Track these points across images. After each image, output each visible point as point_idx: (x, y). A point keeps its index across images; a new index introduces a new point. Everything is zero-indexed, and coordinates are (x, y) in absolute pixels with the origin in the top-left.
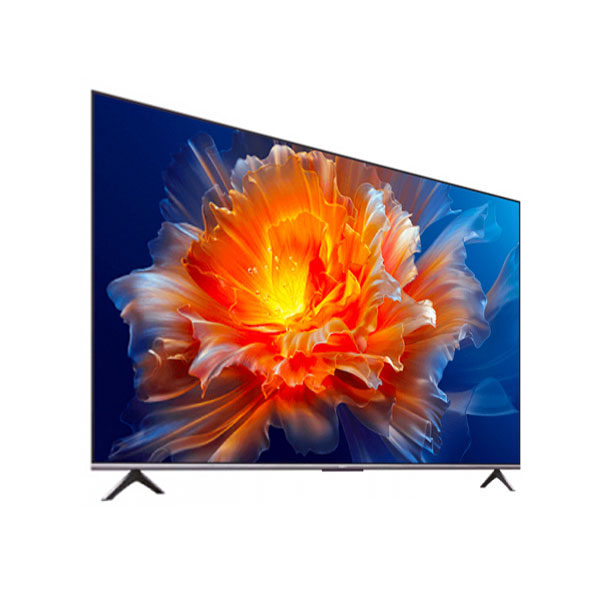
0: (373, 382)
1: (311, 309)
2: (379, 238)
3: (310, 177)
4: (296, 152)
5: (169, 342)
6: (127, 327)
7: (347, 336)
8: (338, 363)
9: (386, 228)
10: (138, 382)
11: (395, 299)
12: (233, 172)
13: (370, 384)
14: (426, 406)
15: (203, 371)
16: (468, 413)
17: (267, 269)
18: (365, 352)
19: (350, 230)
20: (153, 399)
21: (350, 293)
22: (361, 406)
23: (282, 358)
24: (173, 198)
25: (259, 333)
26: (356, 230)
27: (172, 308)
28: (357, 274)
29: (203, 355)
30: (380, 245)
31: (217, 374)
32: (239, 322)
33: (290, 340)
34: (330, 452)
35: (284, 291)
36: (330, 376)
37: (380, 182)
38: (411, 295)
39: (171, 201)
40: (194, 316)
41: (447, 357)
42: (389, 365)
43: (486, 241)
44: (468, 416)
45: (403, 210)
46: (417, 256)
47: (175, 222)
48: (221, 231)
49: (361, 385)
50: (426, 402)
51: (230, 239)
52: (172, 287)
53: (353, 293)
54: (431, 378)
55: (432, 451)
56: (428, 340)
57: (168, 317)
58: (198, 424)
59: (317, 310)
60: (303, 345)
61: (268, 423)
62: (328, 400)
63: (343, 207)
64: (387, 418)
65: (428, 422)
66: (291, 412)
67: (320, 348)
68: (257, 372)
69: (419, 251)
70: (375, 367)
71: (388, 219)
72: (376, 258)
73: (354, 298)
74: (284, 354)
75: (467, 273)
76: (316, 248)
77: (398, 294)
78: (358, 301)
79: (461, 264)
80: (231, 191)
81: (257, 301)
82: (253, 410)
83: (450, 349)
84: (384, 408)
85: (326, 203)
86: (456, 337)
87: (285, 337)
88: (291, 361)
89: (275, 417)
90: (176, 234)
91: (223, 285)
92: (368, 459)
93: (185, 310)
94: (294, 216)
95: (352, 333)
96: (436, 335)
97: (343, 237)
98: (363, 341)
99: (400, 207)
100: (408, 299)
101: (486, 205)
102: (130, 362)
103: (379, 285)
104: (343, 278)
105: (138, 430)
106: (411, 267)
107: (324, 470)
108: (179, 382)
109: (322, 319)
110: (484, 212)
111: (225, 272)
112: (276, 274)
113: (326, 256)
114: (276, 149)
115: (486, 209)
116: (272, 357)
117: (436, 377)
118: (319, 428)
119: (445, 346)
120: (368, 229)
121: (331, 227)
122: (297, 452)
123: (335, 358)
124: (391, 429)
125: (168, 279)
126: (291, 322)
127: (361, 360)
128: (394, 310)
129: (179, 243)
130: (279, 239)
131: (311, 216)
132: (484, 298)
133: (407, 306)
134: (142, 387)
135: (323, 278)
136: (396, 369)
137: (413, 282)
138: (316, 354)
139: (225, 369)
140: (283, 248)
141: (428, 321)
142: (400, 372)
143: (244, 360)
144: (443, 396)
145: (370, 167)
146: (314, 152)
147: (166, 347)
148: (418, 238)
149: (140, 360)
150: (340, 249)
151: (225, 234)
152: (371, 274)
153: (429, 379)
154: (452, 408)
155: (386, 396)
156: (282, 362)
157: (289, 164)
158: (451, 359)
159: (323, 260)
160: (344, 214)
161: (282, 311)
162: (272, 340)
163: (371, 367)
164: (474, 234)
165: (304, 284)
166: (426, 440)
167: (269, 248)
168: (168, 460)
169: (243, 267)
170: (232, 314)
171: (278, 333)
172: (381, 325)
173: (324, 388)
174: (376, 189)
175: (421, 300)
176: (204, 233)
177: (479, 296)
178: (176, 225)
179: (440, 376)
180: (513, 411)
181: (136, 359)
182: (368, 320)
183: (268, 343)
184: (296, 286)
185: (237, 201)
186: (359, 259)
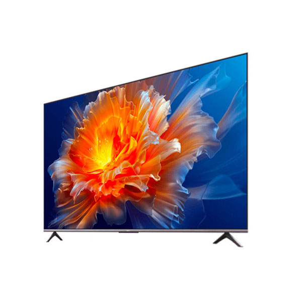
0: (143, 188)
1: (114, 159)
2: (147, 115)
3: (113, 100)
4: (108, 92)
5: (64, 185)
6: (53, 181)
7: (130, 168)
8: (126, 181)
9: (150, 108)
10: (56, 200)
11: (155, 143)
12: (84, 112)
13: (142, 190)
14: (174, 197)
15: (74, 194)
16: (203, 198)
17: (96, 147)
18: (139, 174)
19: (132, 117)
20: (60, 206)
21: (132, 147)
22: (137, 201)
23: (102, 184)
24: (65, 131)
25: (93, 175)
26: (135, 116)
27: (65, 172)
28: (135, 137)
29: (74, 187)
30: (147, 118)
31: (79, 194)
32: (86, 172)
33: (105, 175)
34: (122, 224)
35: (103, 154)
36: (122, 188)
37: (147, 86)
38: (165, 139)
39: (65, 132)
40: (71, 173)
41: (188, 167)
42: (152, 178)
43: (218, 90)
44: (203, 200)
45: (160, 95)
46: (169, 117)
47: (66, 139)
48: (80, 137)
49: (137, 190)
50: (174, 195)
51: (83, 139)
52: (65, 164)
53: (133, 147)
54: (178, 181)
55: (178, 222)
56: (176, 161)
57: (64, 175)
58: (73, 214)
59: (116, 159)
60: (110, 177)
61: (97, 212)
62: (121, 200)
63: (129, 107)
64: (151, 206)
65: (175, 206)
66: (105, 207)
67: (118, 176)
68: (93, 191)
69: (169, 114)
70: (144, 181)
71: (151, 104)
72: (145, 125)
73: (134, 148)
74: (103, 182)
75: (203, 115)
76: (116, 131)
77: (158, 140)
78: (136, 150)
79: (198, 111)
80: (84, 120)
81: (92, 161)
82: (91, 207)
83: (190, 163)
84: (149, 201)
85: (121, 108)
86: (195, 155)
87: (103, 174)
88: (105, 184)
89: (99, 210)
90: (66, 144)
91: (81, 158)
92: (141, 227)
93: (69, 171)
94: (107, 120)
95: (132, 166)
96: (181, 157)
97: (128, 121)
98: (138, 169)
99: (158, 94)
100: (163, 141)
101: (218, 68)
102: (53, 194)
103: (147, 139)
104: (128, 141)
105: (55, 218)
106: (165, 123)
107: (120, 232)
108: (67, 199)
109: (119, 163)
110: (217, 73)
111: (81, 153)
112: (100, 148)
113: (121, 133)
114: (100, 95)
115: (218, 70)
116: (98, 184)
117: (181, 180)
118: (117, 213)
119: (187, 162)
120: (141, 113)
121: (123, 119)
122: (108, 224)
123: (125, 180)
124: (153, 211)
125: (64, 161)
126: (105, 167)
127: (138, 178)
128: (155, 149)
129: (67, 147)
130: (101, 133)
131: (114, 117)
132: (216, 126)
133: (163, 145)
134: (57, 202)
135: (119, 144)
136: (156, 180)
137: (166, 131)
138: (116, 179)
139: (82, 192)
140: (102, 136)
141: (176, 150)
142: (159, 181)
143: (88, 187)
144: (185, 191)
145: (142, 81)
146: (115, 88)
147: (63, 186)
148: (170, 106)
149: (56, 193)
150: (127, 128)
151: (82, 138)
152: (142, 135)
153: (176, 182)
154: (192, 197)
155: (150, 194)
156: (102, 185)
157: (105, 98)
158: (191, 168)
159: (119, 135)
160: (129, 110)
161: (102, 163)
162: (98, 176)
163: (142, 181)
164: (209, 90)
165: (111, 149)
166: (174, 216)
167: (97, 138)
168: (64, 228)
169: (87, 149)
170: (84, 169)
171: (100, 173)
172: (147, 159)
173: (119, 194)
174: (145, 91)
175: (171, 139)
176: (74, 140)
177: (212, 126)
178: (66, 141)
179: (183, 179)
180: (241, 194)
181: (55, 192)
182: (141, 158)
183: (96, 178)
184: (108, 151)
185: (85, 123)
186: (136, 129)
